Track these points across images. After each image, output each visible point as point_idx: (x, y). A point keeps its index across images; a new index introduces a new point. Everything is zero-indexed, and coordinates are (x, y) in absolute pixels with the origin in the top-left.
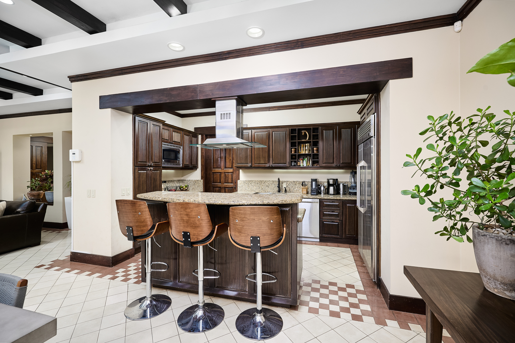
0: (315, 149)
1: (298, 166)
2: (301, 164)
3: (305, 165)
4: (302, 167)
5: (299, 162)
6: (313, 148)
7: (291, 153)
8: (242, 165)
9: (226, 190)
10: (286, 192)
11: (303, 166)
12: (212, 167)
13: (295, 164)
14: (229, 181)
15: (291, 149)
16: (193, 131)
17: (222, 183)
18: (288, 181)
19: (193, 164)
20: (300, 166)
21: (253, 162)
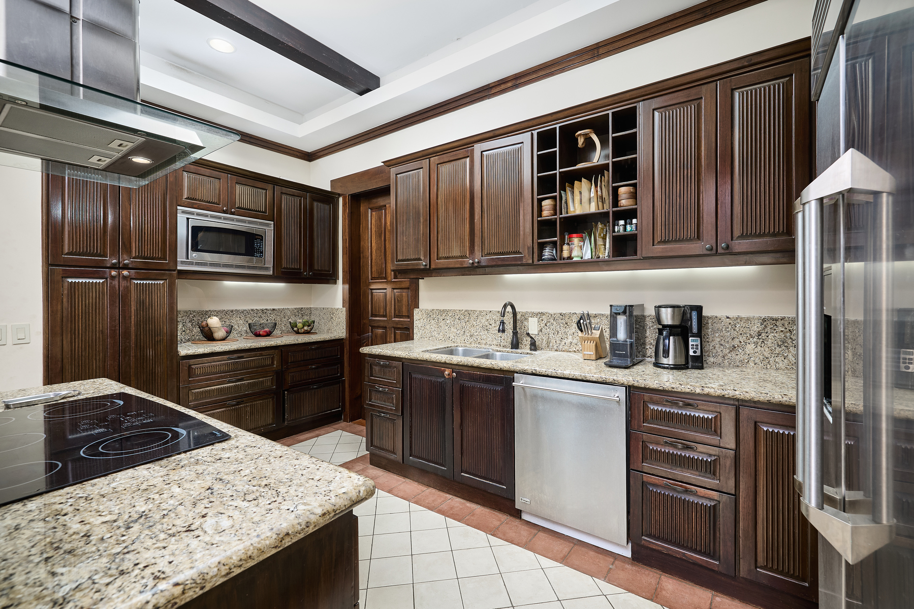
0: (622, 190)
1: (564, 259)
2: (576, 253)
3: (587, 256)
4: (577, 263)
5: (565, 247)
6: (615, 190)
7: (540, 215)
8: (407, 265)
9: (397, 335)
10: (535, 350)
11: (582, 258)
12: (370, 277)
13: (554, 252)
14: (402, 312)
15: (540, 201)
16: (327, 187)
17: (388, 316)
18: (542, 314)
19: (316, 268)
20: (570, 258)
21: (434, 256)
